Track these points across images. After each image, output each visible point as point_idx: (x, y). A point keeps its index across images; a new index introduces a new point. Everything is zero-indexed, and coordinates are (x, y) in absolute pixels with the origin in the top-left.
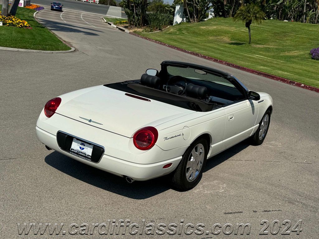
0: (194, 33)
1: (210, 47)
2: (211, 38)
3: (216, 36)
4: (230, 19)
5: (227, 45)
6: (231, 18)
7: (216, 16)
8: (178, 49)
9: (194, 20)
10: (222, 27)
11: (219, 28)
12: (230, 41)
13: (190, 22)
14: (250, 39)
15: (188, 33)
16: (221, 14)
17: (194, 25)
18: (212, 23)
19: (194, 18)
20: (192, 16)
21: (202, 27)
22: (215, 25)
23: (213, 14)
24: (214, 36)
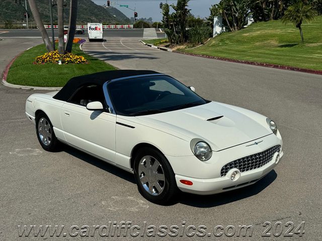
0: (238, 41)
1: (261, 53)
2: (257, 44)
3: (262, 41)
4: (272, 22)
5: (278, 49)
6: (272, 20)
7: (255, 21)
8: (229, 60)
9: (235, 29)
10: (266, 31)
11: (264, 33)
12: (279, 43)
13: (231, 31)
14: (303, 39)
15: (232, 42)
16: (260, 18)
17: (235, 33)
18: (254, 28)
19: (234, 26)
20: (232, 25)
21: (245, 34)
22: (258, 30)
23: (252, 19)
24: (260, 41)
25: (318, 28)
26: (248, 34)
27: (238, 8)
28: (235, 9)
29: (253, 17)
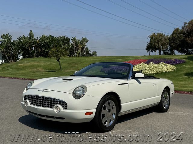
0: (16, 68)
2: (31, 70)
3: (33, 69)
5: (47, 73)
6: (35, 58)
7: (24, 57)
9: (11, 61)
10: (34, 63)
11: (33, 64)
12: (45, 70)
13: (9, 62)
14: (61, 67)
15: (12, 69)
16: (27, 56)
17: (12, 63)
18: (25, 61)
20: (9, 58)
21: (20, 65)
22: (29, 62)
23: (22, 56)
24: (32, 69)
25: (65, 63)
26: (22, 64)
27: (14, 48)
28: (11, 49)
29: (22, 55)
